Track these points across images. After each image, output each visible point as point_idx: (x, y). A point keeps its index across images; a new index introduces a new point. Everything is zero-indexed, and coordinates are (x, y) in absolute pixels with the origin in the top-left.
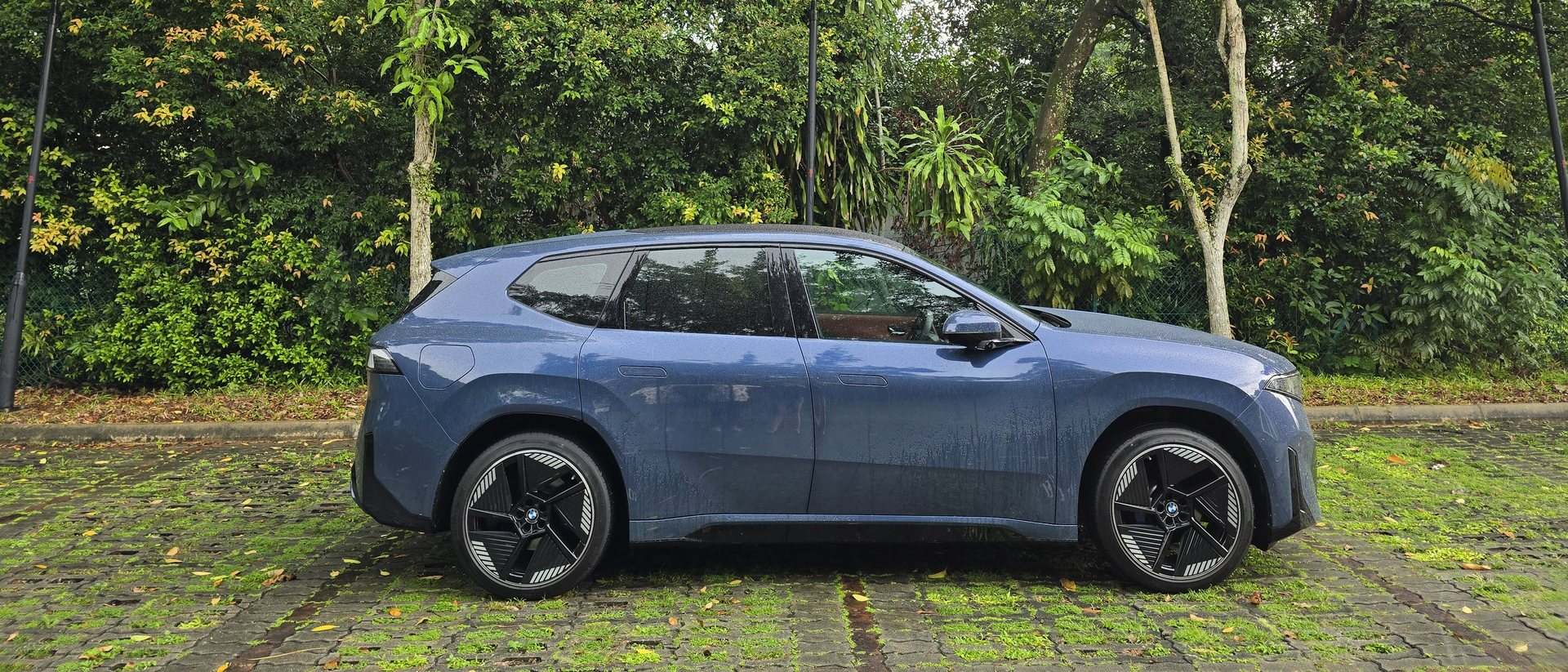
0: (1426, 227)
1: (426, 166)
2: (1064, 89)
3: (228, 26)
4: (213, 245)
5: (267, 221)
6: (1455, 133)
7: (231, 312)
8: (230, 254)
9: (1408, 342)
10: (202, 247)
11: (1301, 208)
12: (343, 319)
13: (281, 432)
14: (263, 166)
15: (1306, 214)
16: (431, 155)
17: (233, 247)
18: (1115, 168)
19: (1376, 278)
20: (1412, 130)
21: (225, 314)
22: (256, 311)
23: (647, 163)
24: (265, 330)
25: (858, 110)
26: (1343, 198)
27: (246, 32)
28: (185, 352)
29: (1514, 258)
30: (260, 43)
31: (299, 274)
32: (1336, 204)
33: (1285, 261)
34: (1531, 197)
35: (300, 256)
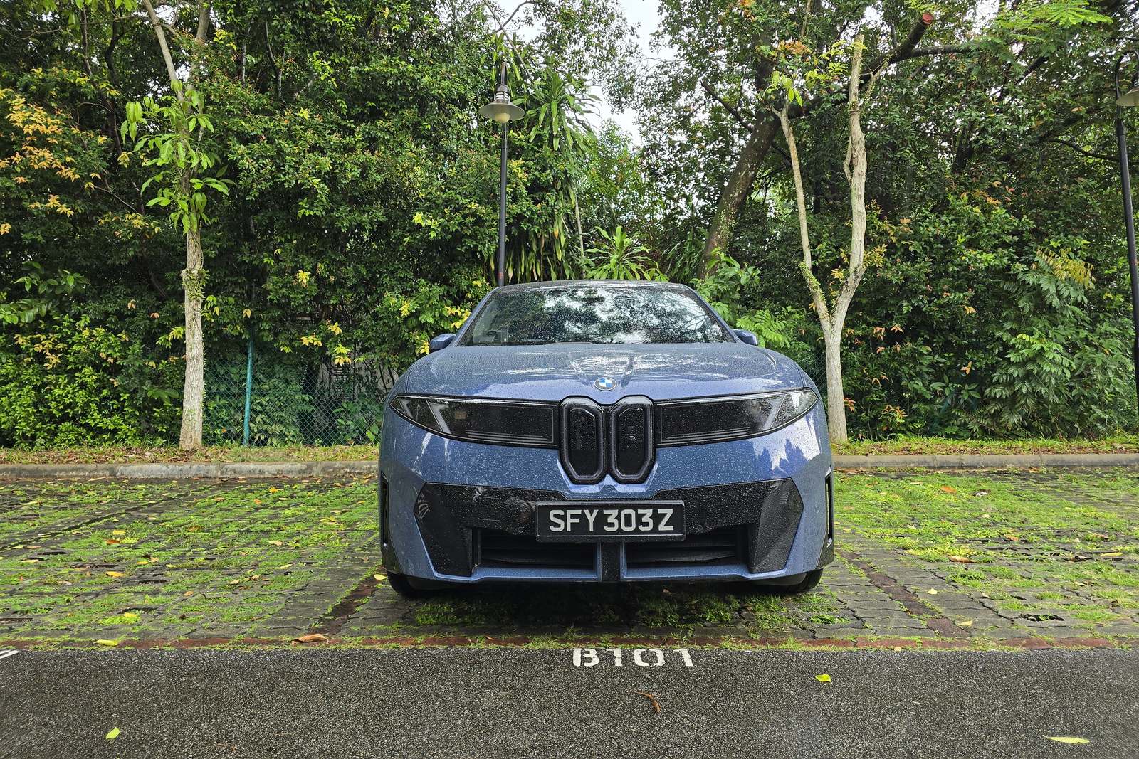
0: (1018, 319)
1: (195, 272)
2: (728, 215)
3: (25, 156)
4: (47, 339)
5: (85, 320)
6: (1049, 243)
7: (62, 390)
8: (60, 346)
9: (998, 413)
10: (38, 341)
11: (913, 305)
12: (146, 395)
13: (61, 471)
14: (77, 275)
15: (917, 310)
16: (199, 263)
17: (63, 340)
18: (754, 270)
19: (974, 362)
20: (1008, 239)
21: (57, 391)
22: (81, 389)
23: (381, 274)
24: (87, 404)
25: (556, 233)
26: (949, 297)
27: (39, 160)
28: (26, 419)
29: (1090, 344)
30: (52, 170)
31: (112, 361)
32: (941, 302)
33: (898, 349)
34: (1110, 296)
35: (110, 347)
